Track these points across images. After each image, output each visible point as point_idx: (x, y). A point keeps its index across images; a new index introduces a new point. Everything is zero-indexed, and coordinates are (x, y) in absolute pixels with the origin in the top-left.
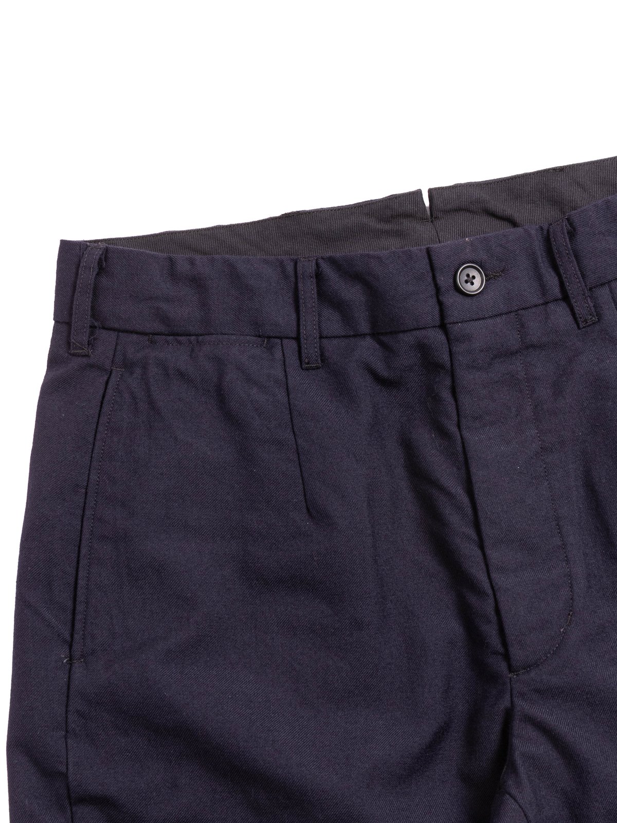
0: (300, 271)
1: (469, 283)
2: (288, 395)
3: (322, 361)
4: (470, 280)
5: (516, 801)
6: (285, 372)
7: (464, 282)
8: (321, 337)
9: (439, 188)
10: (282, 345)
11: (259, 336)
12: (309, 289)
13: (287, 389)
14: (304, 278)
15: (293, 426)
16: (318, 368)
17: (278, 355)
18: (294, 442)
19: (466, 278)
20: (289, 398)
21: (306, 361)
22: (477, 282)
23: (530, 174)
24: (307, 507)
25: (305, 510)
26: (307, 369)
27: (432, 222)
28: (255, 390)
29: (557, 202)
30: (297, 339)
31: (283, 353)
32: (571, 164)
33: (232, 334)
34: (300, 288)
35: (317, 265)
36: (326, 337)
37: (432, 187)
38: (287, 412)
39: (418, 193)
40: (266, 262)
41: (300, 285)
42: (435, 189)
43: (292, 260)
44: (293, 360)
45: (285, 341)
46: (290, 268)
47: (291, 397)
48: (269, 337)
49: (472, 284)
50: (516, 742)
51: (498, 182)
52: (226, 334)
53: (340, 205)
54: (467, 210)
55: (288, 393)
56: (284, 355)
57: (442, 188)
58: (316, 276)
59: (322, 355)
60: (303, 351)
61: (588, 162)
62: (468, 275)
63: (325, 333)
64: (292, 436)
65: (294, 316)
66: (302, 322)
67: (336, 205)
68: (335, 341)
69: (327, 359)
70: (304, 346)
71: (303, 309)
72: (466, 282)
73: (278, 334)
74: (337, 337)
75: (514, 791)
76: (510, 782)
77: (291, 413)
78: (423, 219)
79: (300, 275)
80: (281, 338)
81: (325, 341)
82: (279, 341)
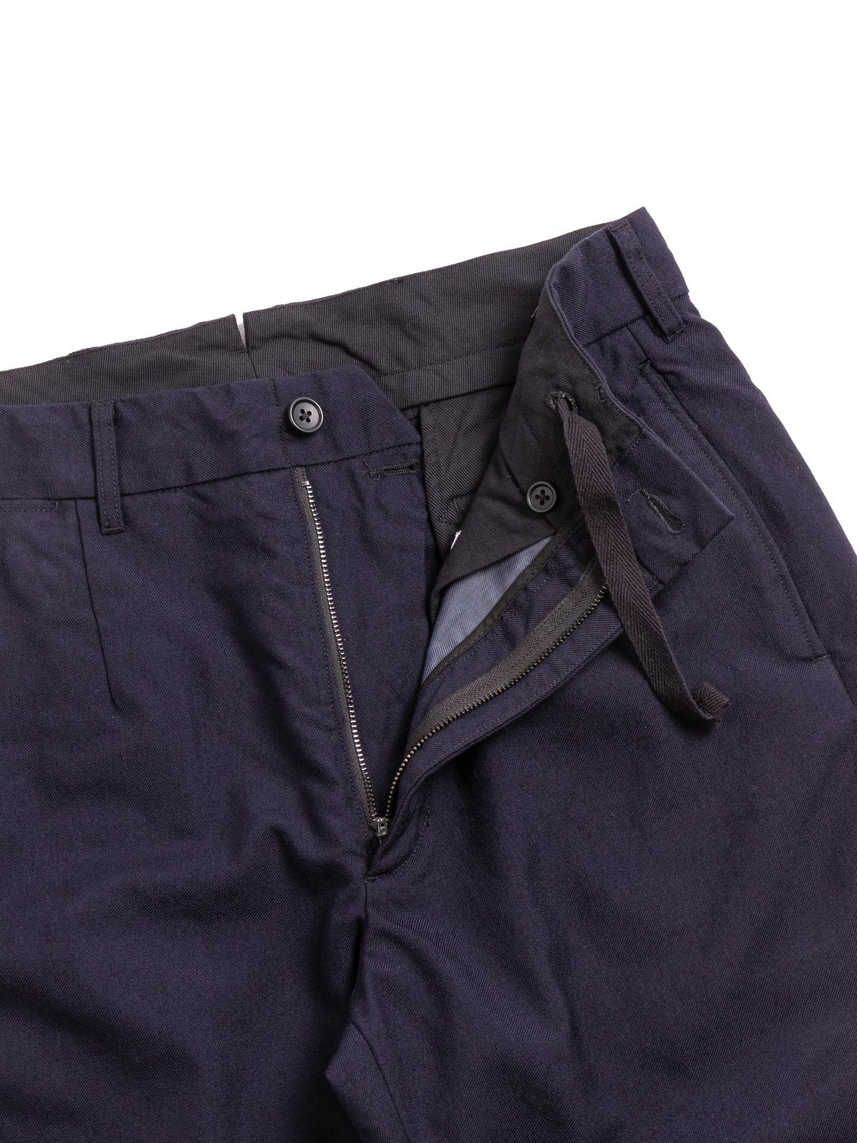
0: (95, 419)
1: (305, 421)
2: (85, 567)
3: (125, 523)
4: (306, 416)
5: (360, 1031)
6: (81, 539)
7: (298, 419)
8: (123, 495)
9: (255, 312)
10: (76, 508)
11: (49, 499)
12: (106, 438)
13: (84, 560)
14: (100, 426)
15: (92, 604)
16: (121, 532)
17: (72, 519)
18: (94, 622)
19: (300, 414)
20: (86, 571)
21: (106, 524)
22: (315, 417)
23: (363, 289)
24: (112, 699)
25: (108, 702)
26: (108, 534)
27: (248, 352)
28: (45, 563)
29: (397, 320)
30: (95, 498)
31: (78, 517)
32: (412, 273)
33: (16, 499)
34: (95, 437)
35: (115, 408)
36: (129, 494)
37: (246, 311)
38: (84, 587)
39: (232, 319)
40: (54, 410)
41: (96, 434)
42: (250, 313)
43: (85, 406)
44: (90, 525)
45: (80, 503)
46: (83, 416)
47: (88, 569)
48: (61, 499)
49: (308, 420)
50: (367, 961)
51: (326, 301)
52: (8, 499)
53: (139, 338)
54: (290, 336)
55: (85, 565)
56: (79, 520)
57: (259, 312)
58: (114, 422)
59: (125, 516)
60: (101, 512)
61: (433, 270)
62: (302, 411)
63: (127, 490)
64: (91, 615)
65: (91, 471)
66: (100, 479)
67: (134, 339)
68: (140, 499)
69: (132, 522)
70: (102, 507)
71: (99, 464)
72: (302, 418)
73: (70, 496)
74: (142, 493)
75: (360, 1021)
76: (356, 1009)
77: (89, 589)
78: (237, 350)
79: (95, 424)
80: (75, 499)
81: (128, 500)
82: (72, 503)
